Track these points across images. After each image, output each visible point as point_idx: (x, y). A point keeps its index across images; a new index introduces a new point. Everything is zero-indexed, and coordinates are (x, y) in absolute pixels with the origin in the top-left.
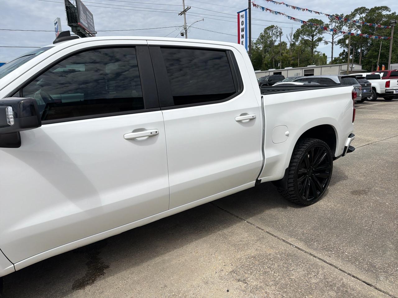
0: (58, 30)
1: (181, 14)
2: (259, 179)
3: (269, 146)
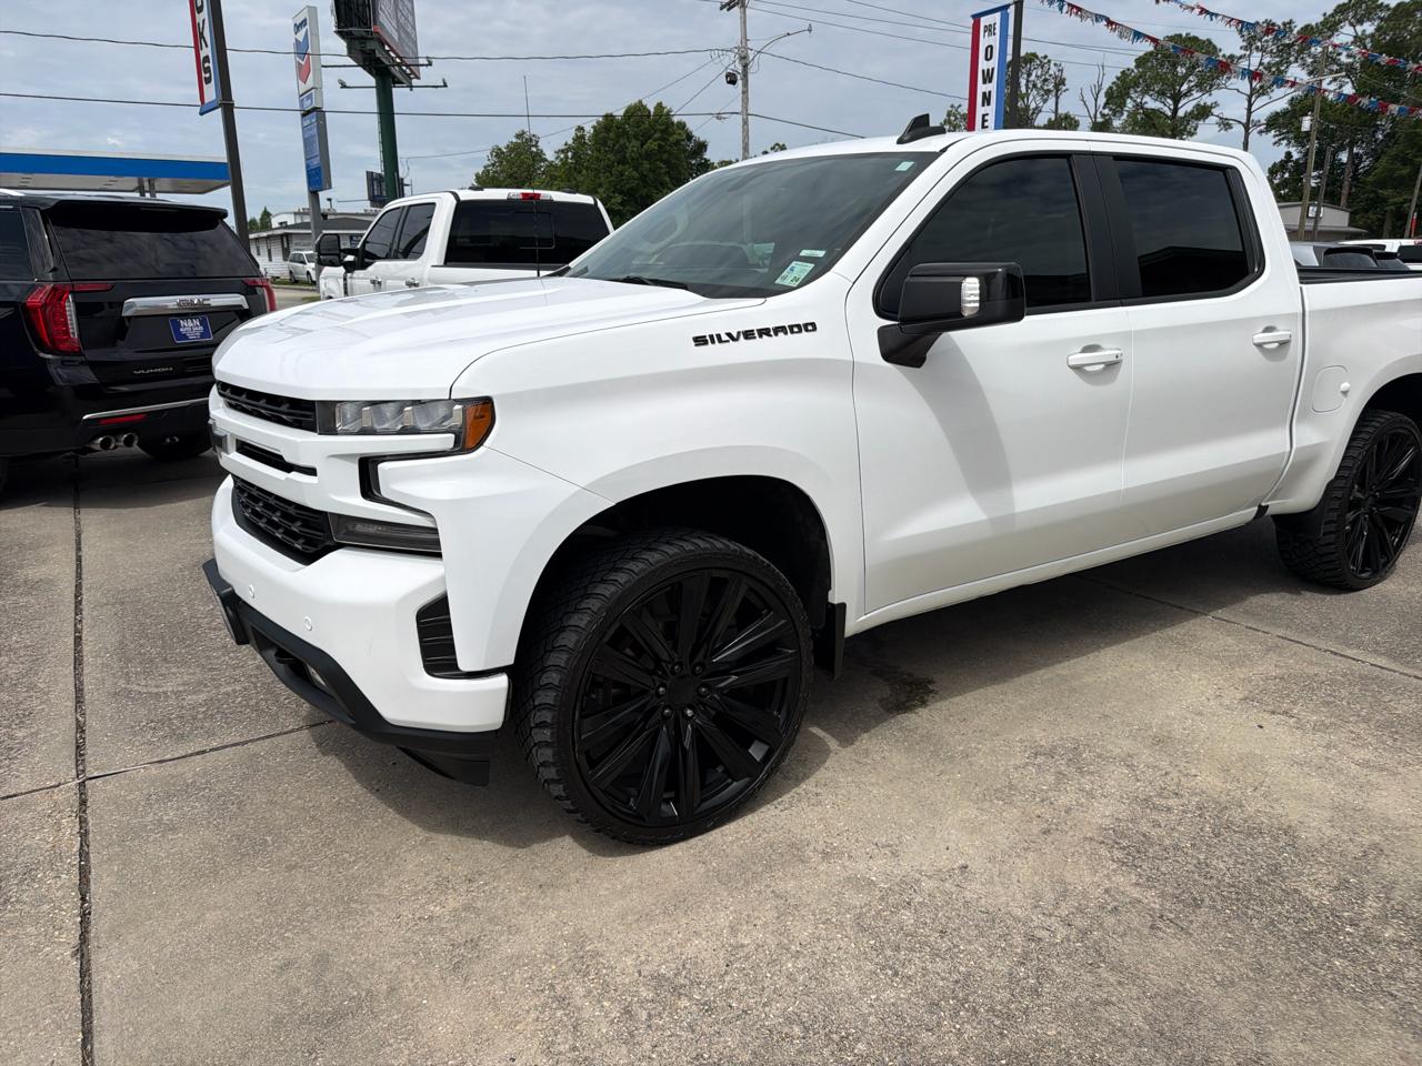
0: (309, 51)
1: (729, 6)
2: (1263, 504)
3: (1304, 416)
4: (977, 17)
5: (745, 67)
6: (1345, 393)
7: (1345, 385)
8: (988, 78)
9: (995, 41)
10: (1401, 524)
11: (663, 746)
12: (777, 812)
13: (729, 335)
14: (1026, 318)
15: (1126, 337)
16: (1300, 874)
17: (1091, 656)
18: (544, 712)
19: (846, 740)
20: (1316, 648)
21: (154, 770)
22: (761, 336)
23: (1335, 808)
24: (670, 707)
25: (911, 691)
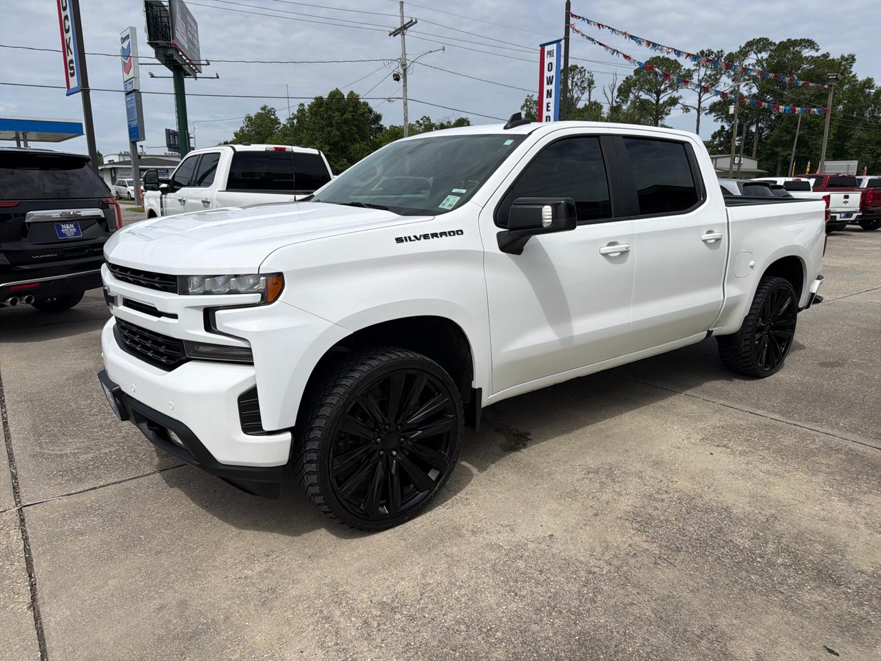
0: (131, 54)
1: (394, 34)
2: (710, 330)
3: (730, 280)
4: (543, 46)
5: (405, 70)
6: (752, 267)
7: (752, 263)
8: (550, 82)
9: (553, 60)
10: (786, 340)
11: (380, 473)
12: (445, 510)
13: (415, 237)
14: (578, 227)
15: (631, 237)
16: (733, 532)
17: (617, 417)
18: (313, 453)
19: (482, 468)
20: (741, 410)
21: (65, 500)
22: (433, 238)
23: (752, 496)
24: (383, 450)
25: (518, 439)
